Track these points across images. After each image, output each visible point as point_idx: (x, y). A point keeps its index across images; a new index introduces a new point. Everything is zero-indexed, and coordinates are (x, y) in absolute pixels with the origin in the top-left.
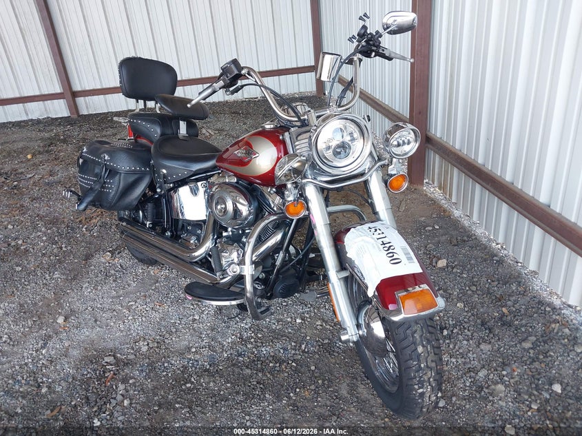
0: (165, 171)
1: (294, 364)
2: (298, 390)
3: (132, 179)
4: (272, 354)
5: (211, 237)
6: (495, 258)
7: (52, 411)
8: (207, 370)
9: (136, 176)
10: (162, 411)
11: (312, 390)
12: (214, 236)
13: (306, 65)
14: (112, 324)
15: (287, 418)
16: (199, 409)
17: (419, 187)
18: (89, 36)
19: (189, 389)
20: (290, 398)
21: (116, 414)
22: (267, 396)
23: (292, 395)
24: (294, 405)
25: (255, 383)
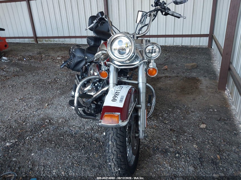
0: (86, 58)
1: (101, 144)
2: (94, 153)
3: (79, 60)
4: (98, 137)
5: (91, 85)
6: (235, 132)
7: (21, 130)
8: (72, 135)
9: (81, 59)
10: (48, 142)
11: (99, 155)
12: (92, 85)
13: (205, 34)
14: (59, 111)
15: (82, 161)
16: (58, 146)
17: (222, 92)
18: (119, 16)
19: (61, 139)
20: (89, 155)
21: (35, 138)
22: (83, 151)
23: (91, 154)
24: (89, 158)
25: (82, 145)
